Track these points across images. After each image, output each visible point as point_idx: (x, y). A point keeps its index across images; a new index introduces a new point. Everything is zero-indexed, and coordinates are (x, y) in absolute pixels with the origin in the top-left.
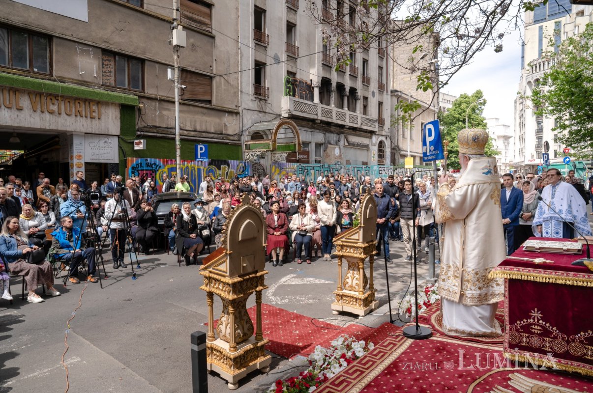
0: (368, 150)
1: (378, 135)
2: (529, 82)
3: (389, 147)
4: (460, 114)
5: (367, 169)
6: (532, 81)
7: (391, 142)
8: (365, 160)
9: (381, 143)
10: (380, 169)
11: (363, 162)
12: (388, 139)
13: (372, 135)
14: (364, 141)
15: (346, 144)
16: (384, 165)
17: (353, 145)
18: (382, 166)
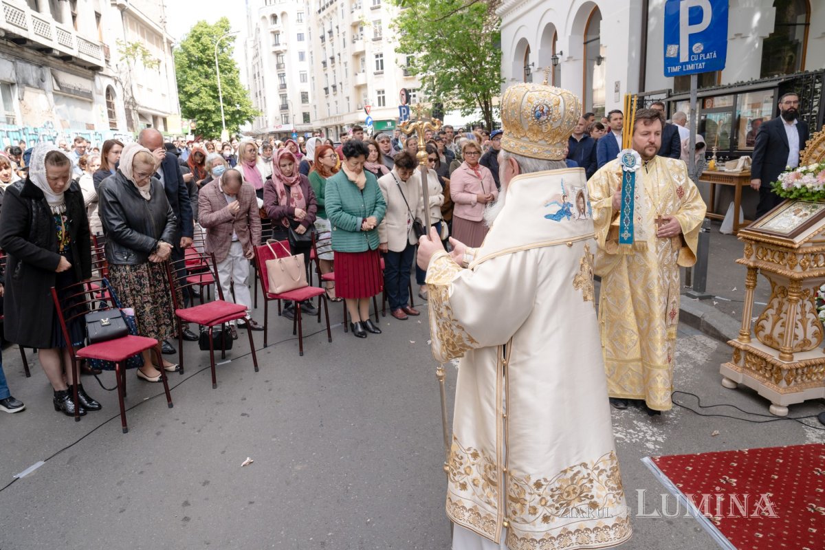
0: (91, 103)
1: (103, 75)
2: (264, 18)
3: (121, 98)
4: (203, 51)
6: (267, 17)
7: (124, 90)
9: (109, 91)
11: (87, 124)
12: (118, 83)
13: (95, 74)
14: (84, 84)
15: (57, 88)
16: (118, 131)
17: (69, 90)
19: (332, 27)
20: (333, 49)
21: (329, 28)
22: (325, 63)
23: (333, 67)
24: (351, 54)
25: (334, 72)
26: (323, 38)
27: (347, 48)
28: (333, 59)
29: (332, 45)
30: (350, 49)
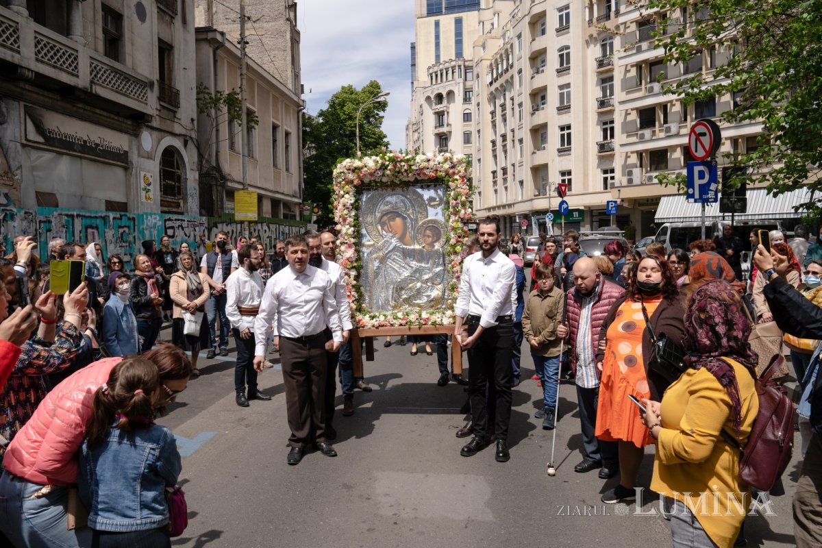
1: (158, 129)
2: (428, 98)
3: (195, 167)
5: (124, 222)
6: (432, 97)
7: (201, 156)
8: (119, 197)
9: (171, 154)
10: (169, 224)
11: (109, 203)
12: (190, 145)
13: (138, 125)
14: (116, 140)
15: (36, 137)
16: (182, 213)
17: (66, 144)
18: (174, 217)
19: (505, 99)
20: (505, 125)
21: (502, 101)
22: (494, 142)
23: (504, 146)
24: (529, 127)
25: (505, 152)
26: (493, 113)
27: (523, 121)
28: (504, 137)
29: (505, 120)
30: (528, 122)
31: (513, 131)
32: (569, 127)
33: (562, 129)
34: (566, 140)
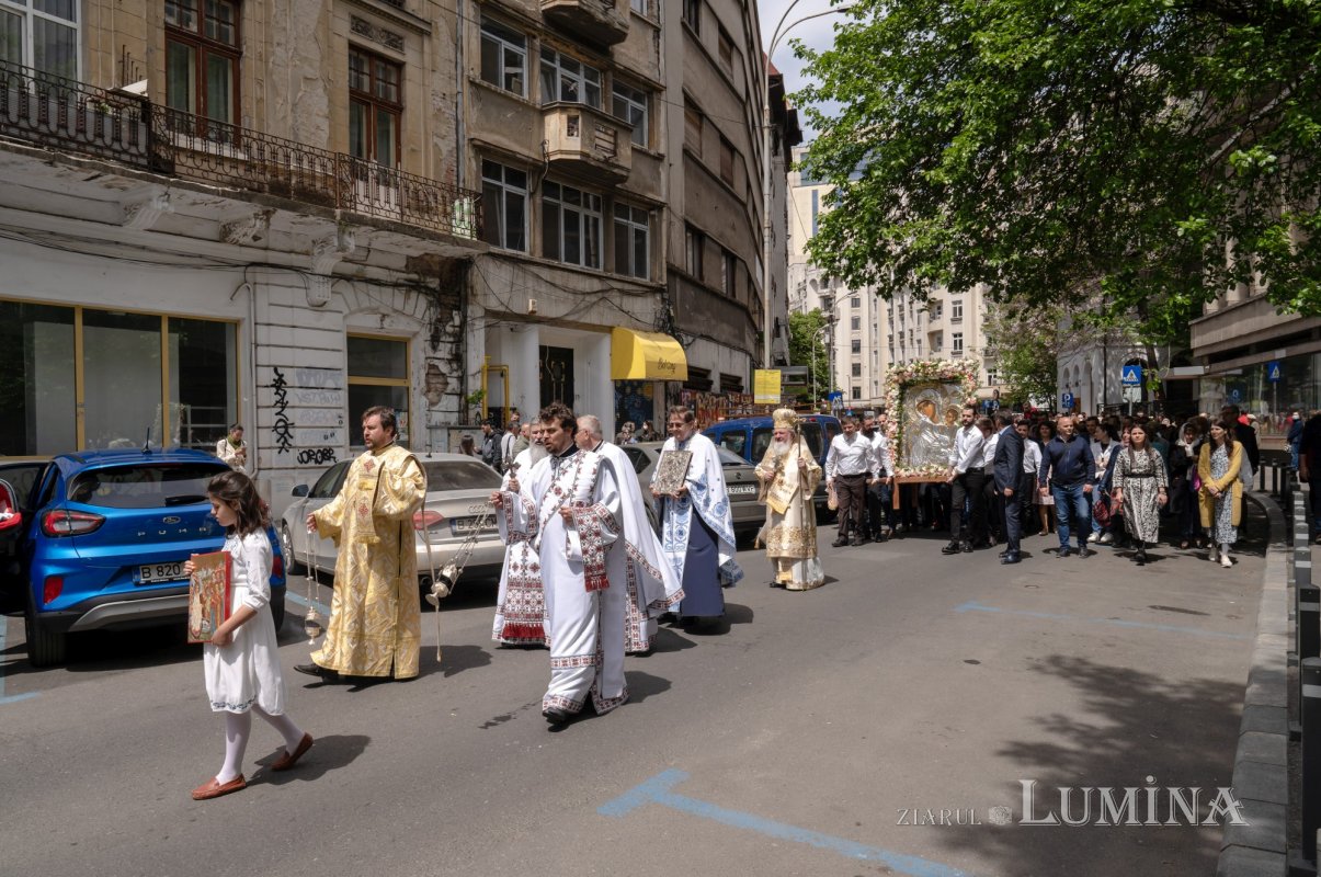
19: (903, 300)
20: (903, 324)
21: (900, 302)
22: (891, 338)
23: (902, 343)
24: (926, 332)
25: (903, 347)
26: (891, 311)
27: (922, 325)
28: (902, 335)
29: (902, 319)
30: (926, 328)
31: (911, 331)
32: (961, 335)
33: (955, 336)
34: (958, 344)
